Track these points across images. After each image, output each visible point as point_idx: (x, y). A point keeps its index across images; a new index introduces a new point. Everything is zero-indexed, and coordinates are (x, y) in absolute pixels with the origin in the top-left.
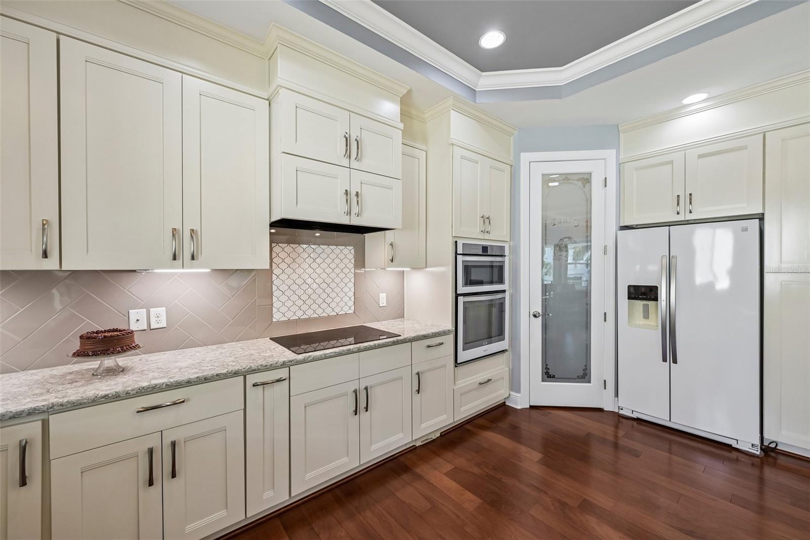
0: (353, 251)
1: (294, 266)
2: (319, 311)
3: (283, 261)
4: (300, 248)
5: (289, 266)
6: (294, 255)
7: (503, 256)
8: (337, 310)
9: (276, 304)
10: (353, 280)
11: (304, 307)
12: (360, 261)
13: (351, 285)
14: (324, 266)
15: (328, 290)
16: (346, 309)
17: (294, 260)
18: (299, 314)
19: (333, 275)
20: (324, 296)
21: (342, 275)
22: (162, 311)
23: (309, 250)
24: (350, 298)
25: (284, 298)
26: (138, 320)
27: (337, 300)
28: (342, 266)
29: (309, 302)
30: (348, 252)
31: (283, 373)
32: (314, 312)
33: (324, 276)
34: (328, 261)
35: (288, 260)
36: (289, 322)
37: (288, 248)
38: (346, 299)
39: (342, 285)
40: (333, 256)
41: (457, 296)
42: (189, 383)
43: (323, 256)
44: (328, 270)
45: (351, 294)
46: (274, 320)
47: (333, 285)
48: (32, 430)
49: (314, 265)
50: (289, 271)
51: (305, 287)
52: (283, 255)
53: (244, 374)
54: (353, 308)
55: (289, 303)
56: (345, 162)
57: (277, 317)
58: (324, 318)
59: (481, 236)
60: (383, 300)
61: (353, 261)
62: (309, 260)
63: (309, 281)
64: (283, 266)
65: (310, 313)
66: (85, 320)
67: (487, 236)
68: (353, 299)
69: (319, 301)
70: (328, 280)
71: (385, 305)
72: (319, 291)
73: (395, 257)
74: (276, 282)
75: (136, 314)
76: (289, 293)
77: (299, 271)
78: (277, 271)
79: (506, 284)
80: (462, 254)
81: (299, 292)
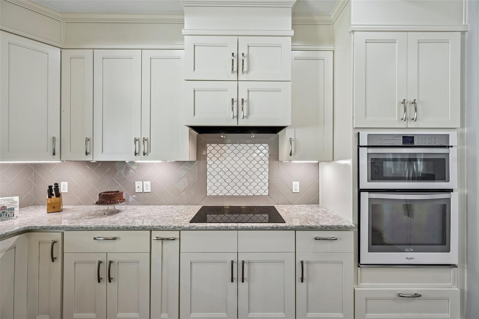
0: (267, 148)
1: (221, 159)
2: (240, 192)
3: (214, 155)
5: (218, 159)
6: (221, 151)
8: (254, 192)
9: (209, 184)
10: (267, 170)
11: (229, 188)
12: (274, 155)
13: (266, 174)
14: (244, 159)
15: (247, 177)
16: (261, 192)
17: (221, 155)
18: (225, 192)
19: (251, 166)
20: (243, 180)
21: (258, 166)
22: (148, 183)
23: (232, 147)
24: (265, 184)
25: (214, 181)
26: (138, 187)
27: (254, 184)
28: (258, 159)
29: (232, 184)
30: (264, 148)
31: (175, 234)
32: (236, 192)
33: (243, 166)
34: (247, 155)
35: (217, 155)
36: (217, 197)
37: (218, 147)
38: (261, 184)
39: (258, 173)
40: (251, 151)
41: (360, 191)
42: (118, 229)
43: (243, 151)
44: (247, 162)
45: (266, 181)
46: (208, 194)
47: (250, 173)
48: (57, 236)
49: (236, 159)
50: (218, 162)
51: (229, 173)
52: (214, 152)
53: (151, 229)
54: (267, 191)
55: (218, 184)
56: (234, 77)
57: (210, 192)
58: (243, 197)
59: (403, 125)
60: (296, 187)
61: (268, 155)
62: (232, 155)
63: (232, 170)
64: (214, 159)
65: (232, 192)
66: (119, 185)
67: (412, 124)
68: (267, 184)
69: (240, 184)
70: (247, 170)
71: (298, 191)
72: (240, 177)
73: (295, 151)
74: (209, 169)
75: (138, 184)
76: (218, 177)
77: (225, 162)
78: (209, 162)
79: (453, 183)
80: (368, 147)
81: (225, 177)
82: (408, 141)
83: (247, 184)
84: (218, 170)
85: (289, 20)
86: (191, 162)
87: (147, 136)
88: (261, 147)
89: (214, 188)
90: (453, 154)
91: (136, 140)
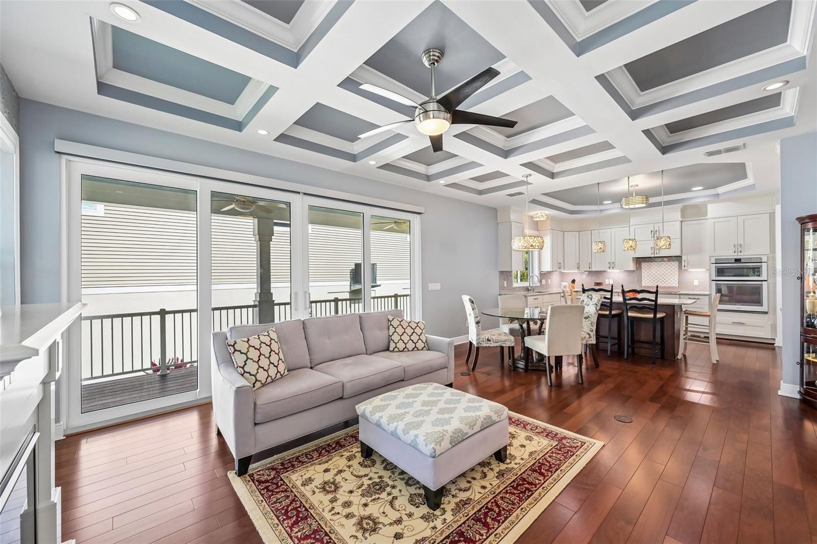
1: (650, 269)
4: (652, 264)
6: (650, 266)
7: (762, 262)
8: (669, 285)
9: (643, 281)
10: (677, 274)
11: (654, 283)
12: (680, 267)
13: (677, 276)
14: (663, 269)
15: (665, 277)
16: (674, 285)
19: (667, 272)
20: (663, 279)
21: (672, 272)
22: (611, 280)
23: (656, 264)
24: (676, 281)
25: (646, 279)
27: (669, 281)
28: (671, 269)
29: (656, 281)
30: (676, 264)
33: (663, 272)
34: (665, 266)
35: (648, 267)
37: (648, 264)
38: (674, 281)
39: (671, 276)
40: (668, 265)
41: (712, 281)
43: (663, 265)
44: (665, 271)
45: (677, 279)
46: (642, 286)
47: (667, 276)
49: (659, 269)
50: (648, 271)
51: (654, 276)
52: (646, 266)
54: (677, 285)
55: (648, 281)
57: (643, 284)
58: (663, 287)
60: (696, 283)
61: (677, 266)
62: (656, 267)
63: (656, 274)
64: (646, 269)
67: (740, 254)
68: (678, 281)
69: (661, 281)
70: (665, 274)
71: (698, 285)
72: (660, 278)
73: (688, 266)
74: (643, 274)
75: (607, 280)
76: (648, 278)
77: (652, 271)
78: (643, 271)
79: (764, 277)
80: (715, 263)
81: (652, 278)
82: (738, 260)
83: (665, 281)
84: (648, 274)
85: (679, 214)
86: (633, 271)
87: (614, 261)
88: (673, 263)
89: (646, 283)
90: (764, 266)
91: (609, 263)
